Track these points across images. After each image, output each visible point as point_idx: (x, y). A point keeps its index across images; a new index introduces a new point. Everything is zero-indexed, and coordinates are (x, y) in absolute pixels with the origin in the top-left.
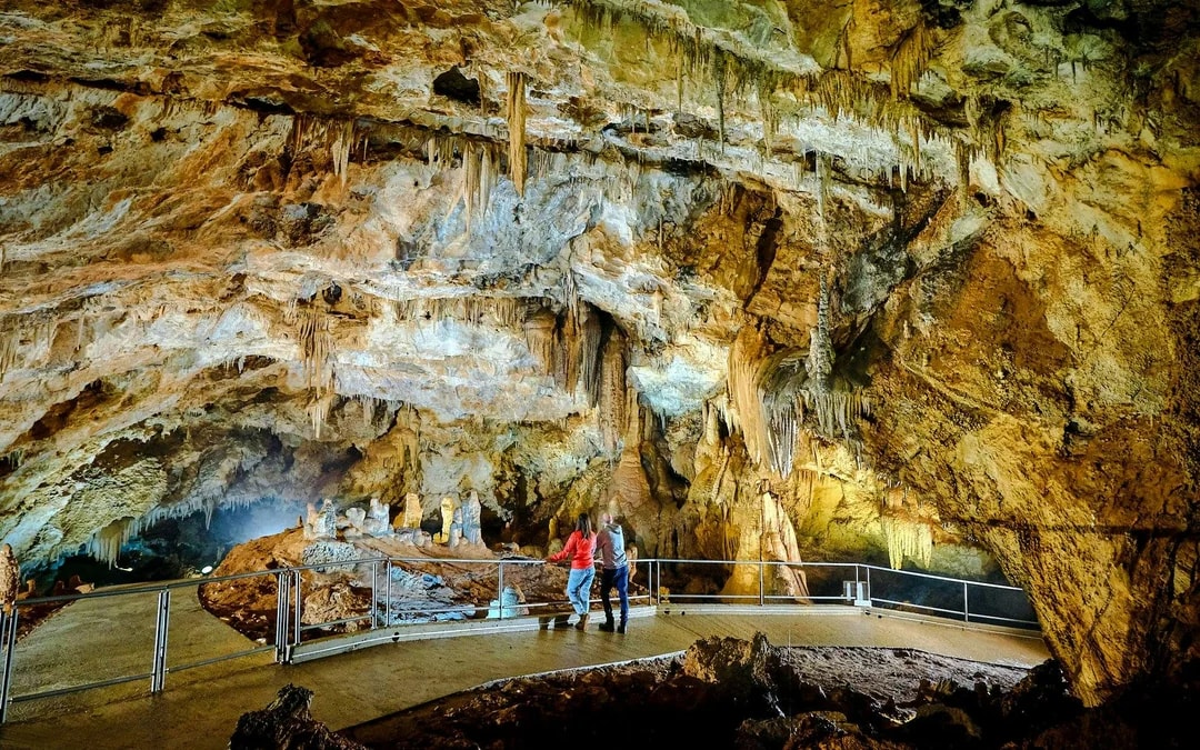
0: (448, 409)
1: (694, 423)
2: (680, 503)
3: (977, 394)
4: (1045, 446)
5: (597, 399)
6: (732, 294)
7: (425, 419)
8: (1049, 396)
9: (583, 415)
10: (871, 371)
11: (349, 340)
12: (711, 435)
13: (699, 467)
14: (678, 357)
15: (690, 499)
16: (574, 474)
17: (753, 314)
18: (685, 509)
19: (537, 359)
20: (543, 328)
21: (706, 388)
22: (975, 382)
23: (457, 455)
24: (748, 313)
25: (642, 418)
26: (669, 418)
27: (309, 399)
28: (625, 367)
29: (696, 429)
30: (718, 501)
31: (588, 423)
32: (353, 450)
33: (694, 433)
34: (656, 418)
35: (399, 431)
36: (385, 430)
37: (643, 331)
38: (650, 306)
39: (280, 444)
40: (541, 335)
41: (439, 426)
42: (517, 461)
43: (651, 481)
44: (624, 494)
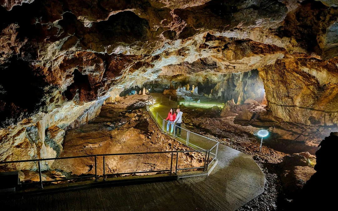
42: (207, 77)
43: (229, 86)
44: (224, 87)
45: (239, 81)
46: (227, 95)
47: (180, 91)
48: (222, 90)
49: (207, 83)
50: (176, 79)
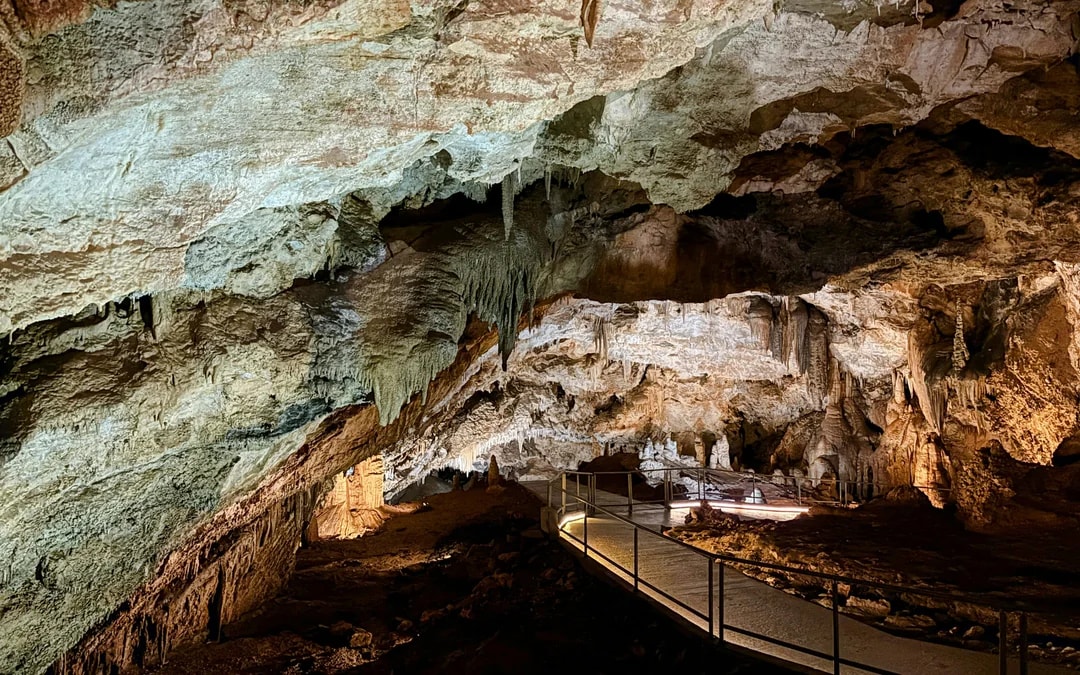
0: (688, 370)
1: (886, 384)
2: (874, 447)
3: (1037, 390)
4: (1068, 423)
5: (805, 366)
6: (908, 295)
7: (668, 376)
8: (1066, 396)
9: (795, 376)
10: (991, 366)
11: (625, 328)
12: (899, 397)
13: (890, 420)
14: (868, 338)
15: (882, 444)
16: (789, 420)
17: (927, 309)
18: (878, 451)
19: (759, 339)
20: (762, 317)
21: (893, 360)
22: (1037, 384)
23: (693, 403)
24: (922, 307)
25: (842, 379)
26: (866, 380)
27: (587, 361)
28: (828, 344)
29: (888, 390)
30: (904, 446)
31: (800, 383)
32: (614, 398)
33: (886, 393)
34: (855, 380)
35: (649, 384)
36: (638, 383)
37: (840, 317)
38: (845, 302)
39: (564, 393)
40: (761, 322)
41: (680, 381)
42: (741, 408)
43: (851, 429)
44: (829, 438)
45: (891, 406)
46: (851, 470)
47: (656, 460)
48: (822, 450)
49: (742, 431)
50: (612, 423)
